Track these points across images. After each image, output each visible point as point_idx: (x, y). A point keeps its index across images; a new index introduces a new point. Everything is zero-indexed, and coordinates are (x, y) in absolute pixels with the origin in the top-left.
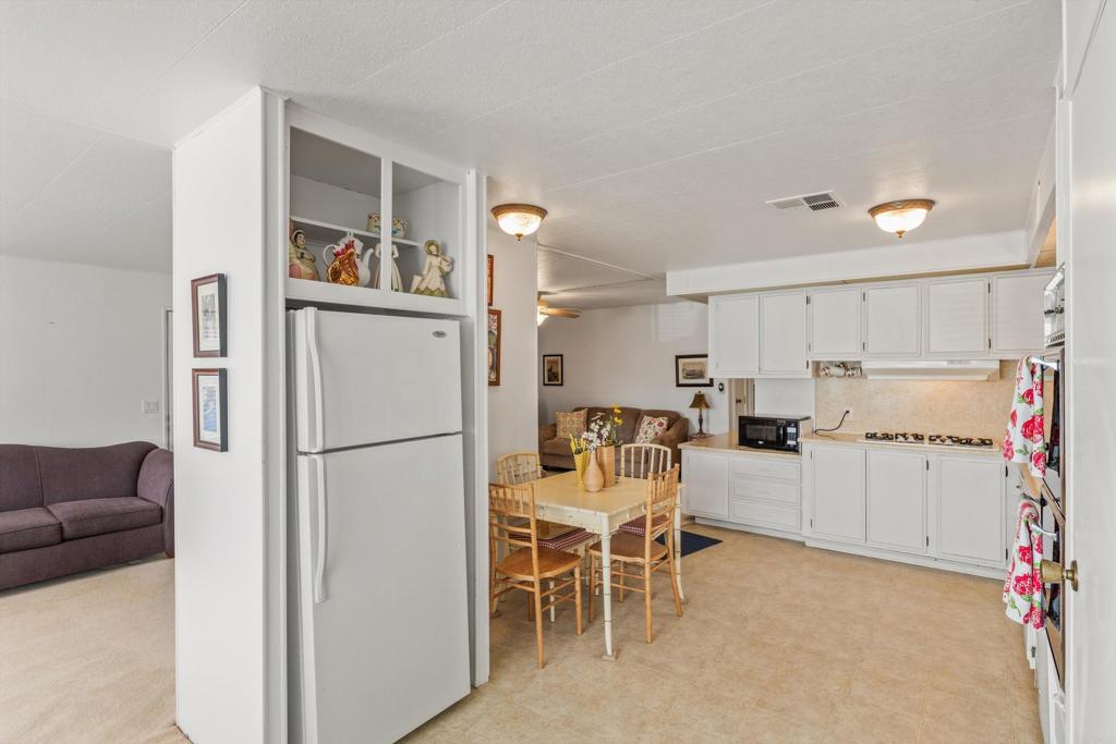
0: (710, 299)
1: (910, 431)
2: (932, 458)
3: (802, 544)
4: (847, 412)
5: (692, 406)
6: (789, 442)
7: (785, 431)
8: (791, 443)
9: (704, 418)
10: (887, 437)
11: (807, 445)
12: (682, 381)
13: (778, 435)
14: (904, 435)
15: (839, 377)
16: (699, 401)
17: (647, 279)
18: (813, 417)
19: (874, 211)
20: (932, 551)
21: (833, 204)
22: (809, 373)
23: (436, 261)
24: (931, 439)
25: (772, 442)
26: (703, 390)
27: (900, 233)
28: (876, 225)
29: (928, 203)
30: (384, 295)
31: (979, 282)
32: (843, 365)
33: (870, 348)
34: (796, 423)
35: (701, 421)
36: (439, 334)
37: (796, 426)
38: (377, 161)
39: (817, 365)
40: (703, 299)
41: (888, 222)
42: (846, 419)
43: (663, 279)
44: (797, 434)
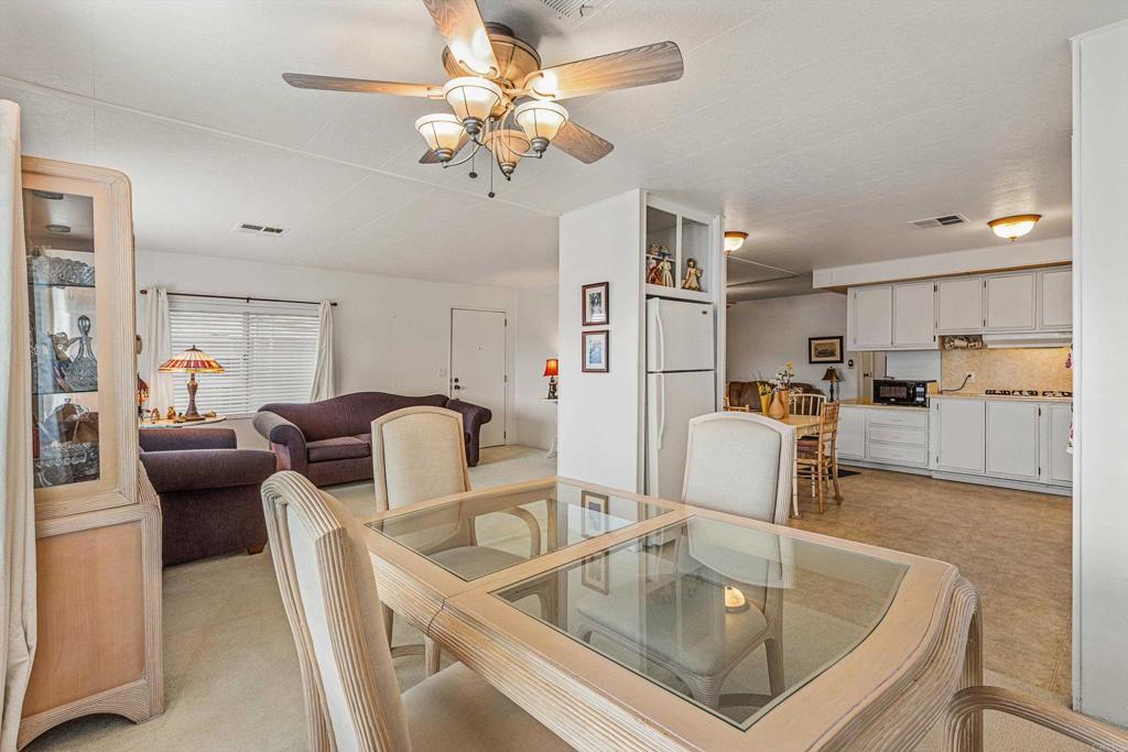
0: (849, 290)
1: (1025, 388)
2: (1044, 407)
3: (930, 477)
4: (970, 376)
5: (824, 379)
6: (918, 399)
7: (914, 389)
8: (920, 399)
9: (835, 388)
10: (1004, 393)
11: (933, 401)
12: (814, 359)
13: (908, 394)
14: (1021, 392)
15: (962, 348)
16: (830, 375)
17: (794, 276)
18: (939, 381)
19: (991, 224)
20: (1044, 479)
21: (960, 221)
22: (936, 345)
23: (693, 271)
24: (1044, 394)
25: (903, 399)
26: (834, 366)
27: (1013, 238)
28: (993, 233)
29: (1036, 217)
30: (678, 292)
32: (967, 338)
33: (990, 324)
34: (924, 384)
35: (832, 391)
36: (705, 313)
37: (924, 387)
38: (675, 216)
39: (943, 338)
40: (843, 290)
41: (1002, 231)
42: (968, 381)
43: (810, 275)
44: (925, 392)
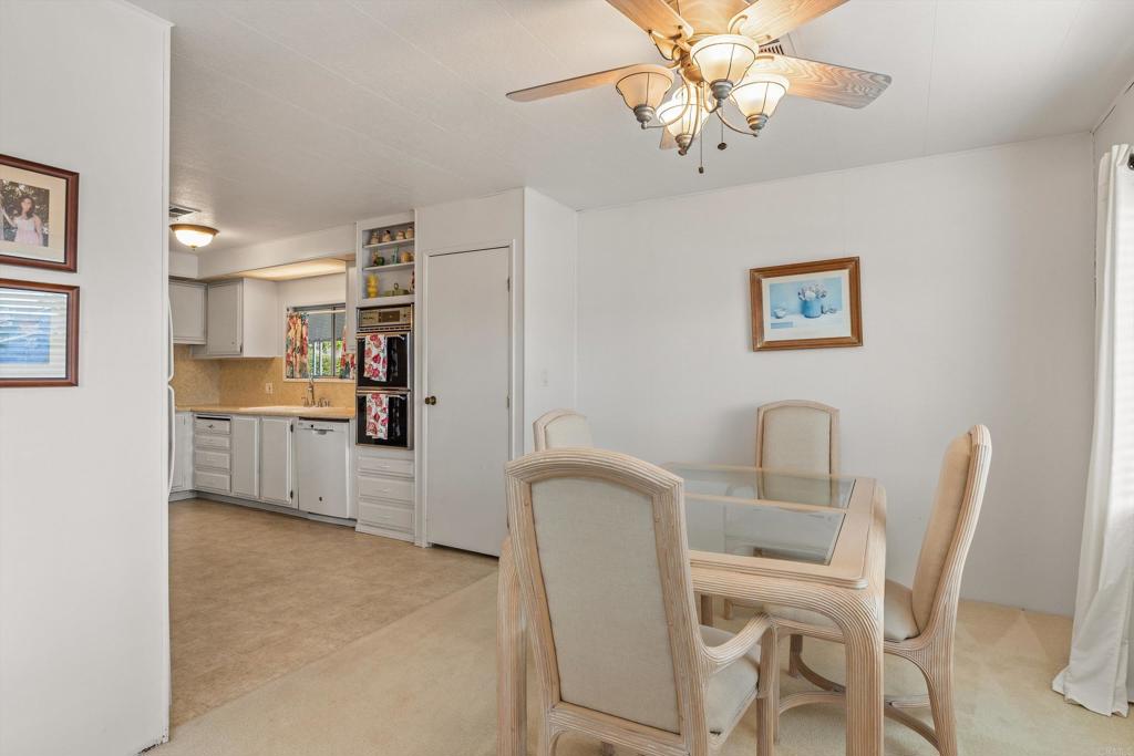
27: (194, 247)
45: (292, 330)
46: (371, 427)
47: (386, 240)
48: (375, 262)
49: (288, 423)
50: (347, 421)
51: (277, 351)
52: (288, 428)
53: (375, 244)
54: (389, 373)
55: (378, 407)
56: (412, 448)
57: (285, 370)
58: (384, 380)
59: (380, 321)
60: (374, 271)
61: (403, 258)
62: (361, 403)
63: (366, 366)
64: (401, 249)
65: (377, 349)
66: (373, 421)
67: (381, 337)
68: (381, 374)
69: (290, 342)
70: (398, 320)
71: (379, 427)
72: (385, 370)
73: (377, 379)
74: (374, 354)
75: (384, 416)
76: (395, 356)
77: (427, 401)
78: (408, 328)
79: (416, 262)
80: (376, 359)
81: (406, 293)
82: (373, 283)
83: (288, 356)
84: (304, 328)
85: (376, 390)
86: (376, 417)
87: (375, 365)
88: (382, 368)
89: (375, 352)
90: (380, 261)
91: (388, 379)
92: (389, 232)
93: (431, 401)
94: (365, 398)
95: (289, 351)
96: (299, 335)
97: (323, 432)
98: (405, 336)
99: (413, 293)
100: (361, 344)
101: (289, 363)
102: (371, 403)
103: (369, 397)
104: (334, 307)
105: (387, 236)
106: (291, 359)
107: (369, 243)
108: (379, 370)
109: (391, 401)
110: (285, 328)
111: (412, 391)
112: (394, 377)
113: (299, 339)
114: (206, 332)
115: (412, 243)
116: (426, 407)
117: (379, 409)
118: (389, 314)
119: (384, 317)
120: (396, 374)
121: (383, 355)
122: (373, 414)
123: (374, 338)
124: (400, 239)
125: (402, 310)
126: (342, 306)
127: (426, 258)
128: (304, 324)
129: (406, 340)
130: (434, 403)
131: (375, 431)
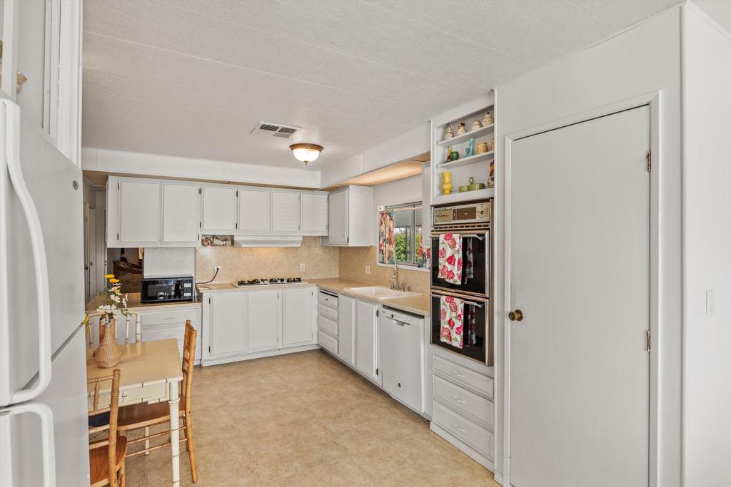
0: (111, 178)
2: (280, 292)
3: (200, 367)
4: (218, 269)
6: (186, 295)
7: (183, 286)
8: (187, 295)
13: (177, 291)
19: (293, 147)
20: (280, 346)
22: (199, 243)
27: (306, 162)
29: (321, 149)
31: (295, 194)
33: (241, 226)
34: (190, 280)
37: (191, 282)
42: (217, 273)
44: (191, 288)
45: (383, 225)
46: (445, 333)
47: (461, 133)
48: (449, 158)
49: (375, 308)
50: (423, 317)
51: (373, 241)
52: (375, 313)
53: (449, 138)
54: (464, 275)
55: (453, 311)
56: (491, 364)
57: (378, 256)
58: (459, 283)
59: (454, 219)
60: (448, 167)
61: (481, 147)
62: (436, 303)
63: (441, 267)
64: (477, 140)
65: (452, 249)
66: (447, 326)
67: (457, 237)
68: (456, 278)
69: (381, 234)
70: (474, 217)
71: (454, 335)
72: (460, 272)
73: (451, 281)
74: (448, 254)
75: (459, 323)
76: (471, 257)
77: (512, 316)
78: (488, 226)
79: (497, 151)
80: (451, 260)
81: (482, 186)
82: (447, 180)
83: (380, 245)
84: (392, 223)
85: (451, 292)
86: (451, 323)
87: (449, 267)
88: (456, 270)
89: (449, 253)
90: (452, 157)
91: (463, 281)
92: (463, 124)
93: (516, 316)
94: (439, 299)
95: (381, 242)
96: (388, 229)
97: (402, 324)
98: (483, 235)
99: (492, 186)
100: (435, 242)
101: (381, 251)
102: (444, 305)
103: (443, 299)
104: (414, 204)
105: (462, 128)
106: (383, 248)
107: (443, 138)
108: (454, 273)
109: (467, 308)
110: (378, 222)
111: (491, 298)
112: (469, 280)
113: (388, 232)
114: (328, 227)
115: (491, 130)
116: (508, 321)
117: (454, 314)
118: (464, 210)
119: (459, 214)
120: (472, 277)
121: (458, 256)
122: (447, 319)
123: (448, 237)
124: (476, 128)
125: (479, 207)
126: (420, 203)
127: (509, 142)
128: (391, 220)
129: (484, 240)
130: (520, 319)
131: (450, 337)
